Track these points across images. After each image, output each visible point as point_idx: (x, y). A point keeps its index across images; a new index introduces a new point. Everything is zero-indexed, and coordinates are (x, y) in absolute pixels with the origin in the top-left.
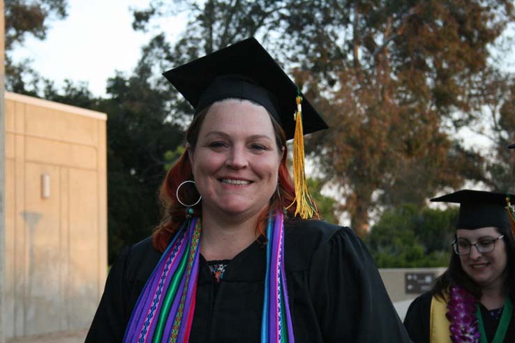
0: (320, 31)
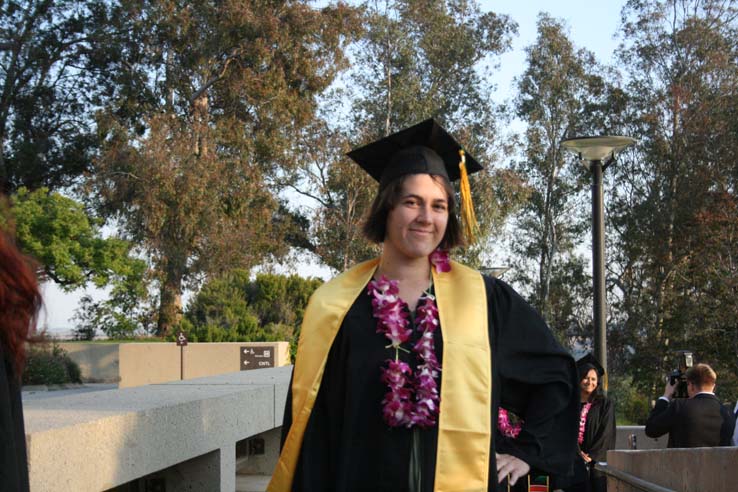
0: (127, 69)
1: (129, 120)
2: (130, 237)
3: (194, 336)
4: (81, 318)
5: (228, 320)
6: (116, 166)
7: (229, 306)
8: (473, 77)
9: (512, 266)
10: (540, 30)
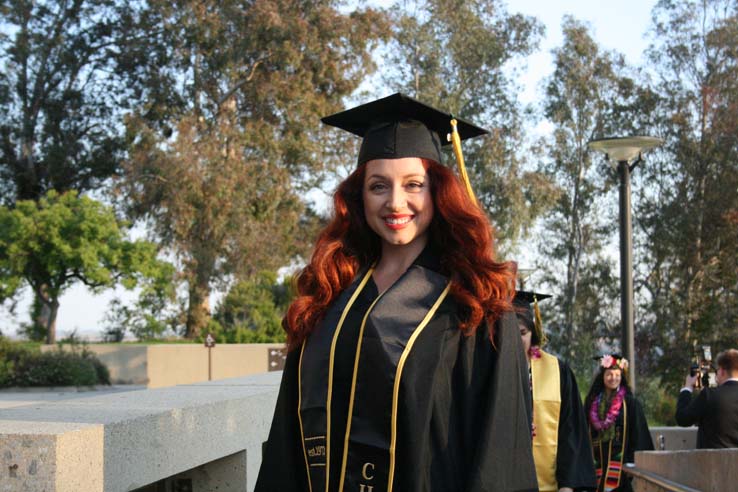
0: (155, 73)
1: (157, 123)
2: (159, 240)
3: (223, 337)
4: (110, 320)
5: (256, 322)
6: (144, 170)
7: (256, 307)
8: (500, 78)
9: (539, 267)
10: (566, 32)
